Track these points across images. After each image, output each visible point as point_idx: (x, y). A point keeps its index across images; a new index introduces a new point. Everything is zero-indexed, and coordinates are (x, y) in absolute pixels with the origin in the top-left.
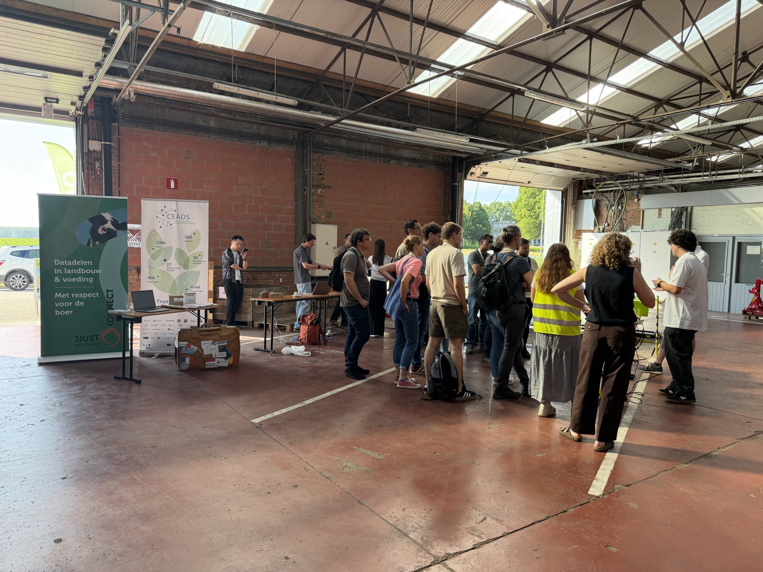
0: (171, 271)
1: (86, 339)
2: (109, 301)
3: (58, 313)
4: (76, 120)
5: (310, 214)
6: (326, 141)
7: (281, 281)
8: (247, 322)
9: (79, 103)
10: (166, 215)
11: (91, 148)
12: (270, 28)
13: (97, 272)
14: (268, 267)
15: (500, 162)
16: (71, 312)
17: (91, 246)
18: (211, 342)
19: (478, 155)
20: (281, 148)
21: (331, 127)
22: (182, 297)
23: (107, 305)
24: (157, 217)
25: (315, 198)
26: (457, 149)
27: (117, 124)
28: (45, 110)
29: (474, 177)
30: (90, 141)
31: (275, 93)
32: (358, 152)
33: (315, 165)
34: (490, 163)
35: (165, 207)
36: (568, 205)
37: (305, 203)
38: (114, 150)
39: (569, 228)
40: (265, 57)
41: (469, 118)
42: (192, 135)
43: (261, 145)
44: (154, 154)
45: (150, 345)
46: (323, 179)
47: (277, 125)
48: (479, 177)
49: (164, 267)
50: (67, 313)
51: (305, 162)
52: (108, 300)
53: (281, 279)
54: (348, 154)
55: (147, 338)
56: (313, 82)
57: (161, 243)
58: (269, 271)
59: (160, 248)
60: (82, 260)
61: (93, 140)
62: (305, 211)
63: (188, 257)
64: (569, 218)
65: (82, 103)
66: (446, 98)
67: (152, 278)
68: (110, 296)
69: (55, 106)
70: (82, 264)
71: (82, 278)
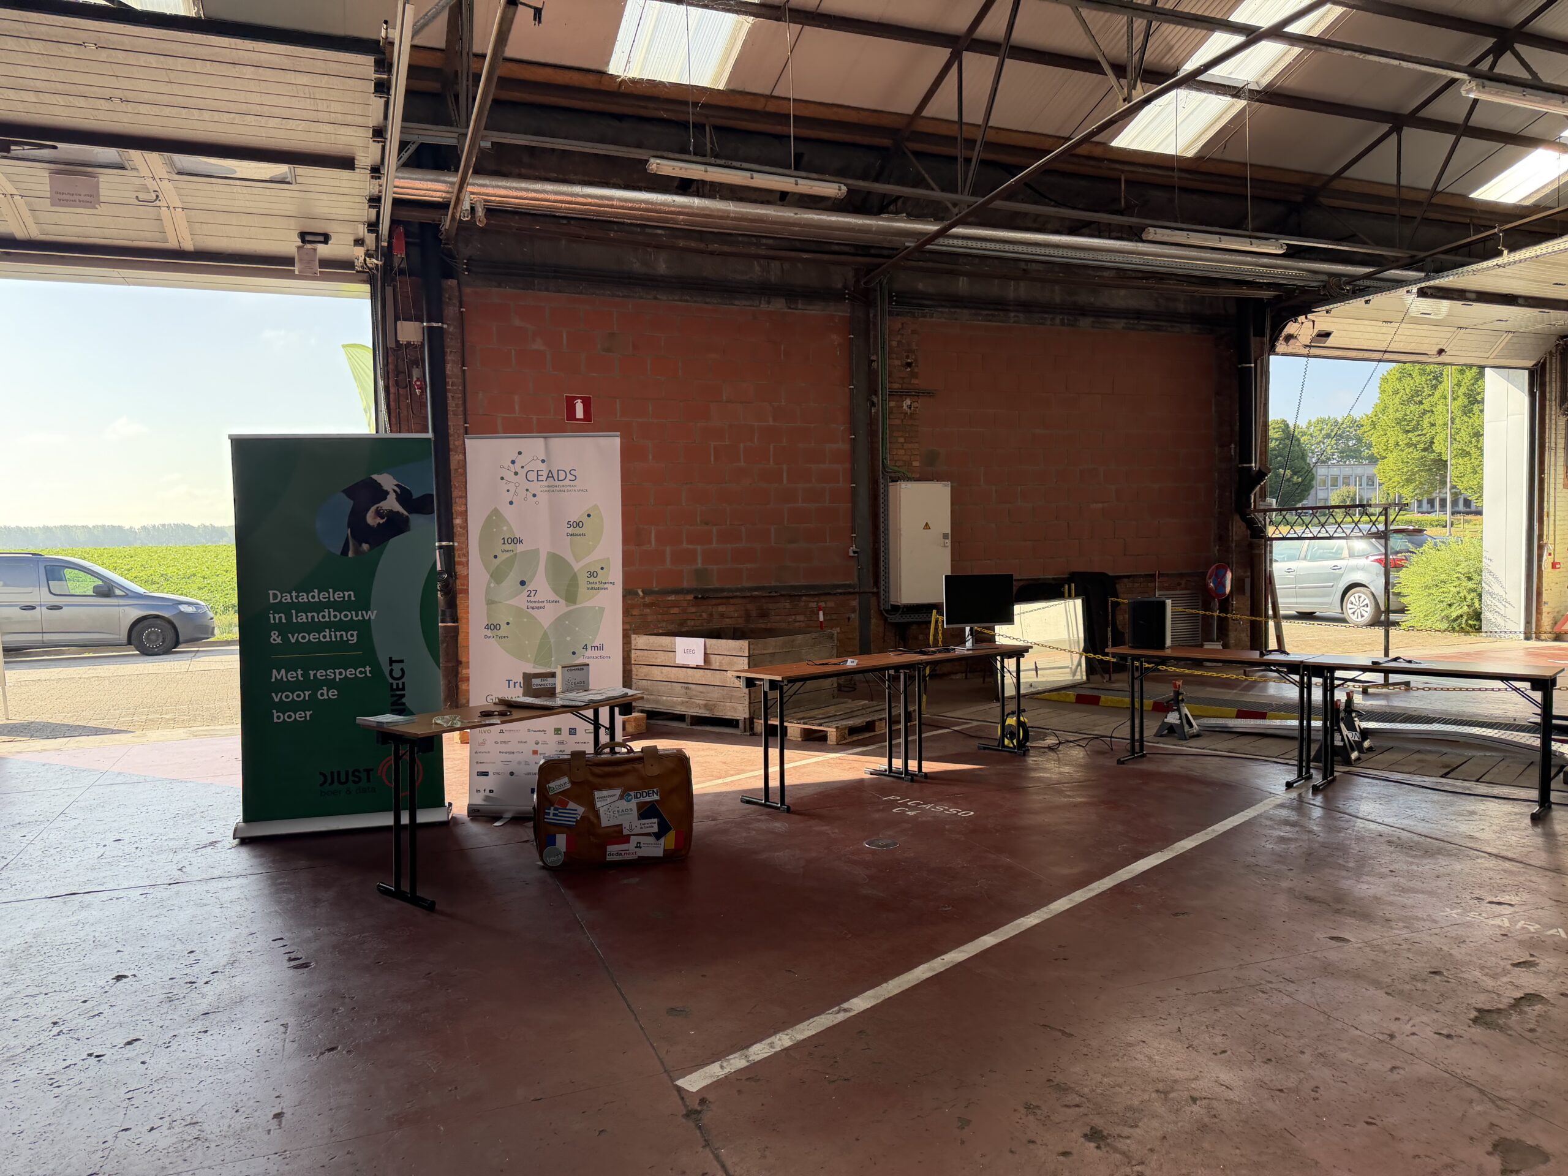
0: (538, 608)
1: (343, 779)
2: (395, 687)
3: (279, 717)
4: (371, 280)
5: (886, 459)
6: (920, 286)
7: (821, 618)
8: (737, 721)
9: (370, 239)
10: (522, 472)
11: (403, 338)
12: (778, 19)
13: (367, 618)
14: (791, 586)
15: (1367, 302)
16: (308, 713)
17: (350, 554)
18: (618, 792)
19: (1303, 290)
20: (815, 311)
21: (928, 247)
22: (553, 675)
23: (392, 696)
24: (502, 478)
25: (898, 422)
26: (1250, 279)
27: (455, 282)
28: (301, 260)
29: (1294, 346)
30: (399, 323)
31: (792, 172)
32: (999, 305)
33: (894, 344)
34: (1340, 309)
35: (520, 453)
36: (1547, 403)
37: (872, 434)
38: (451, 339)
39: (1553, 463)
40: (771, 97)
41: (1276, 201)
42: (618, 296)
43: (771, 308)
44: (538, 345)
45: (491, 791)
46: (914, 375)
47: (805, 256)
48: (1306, 346)
49: (520, 601)
50: (299, 716)
51: (872, 341)
52: (392, 684)
53: (821, 613)
54: (973, 311)
55: (485, 774)
56: (886, 149)
57: (513, 541)
58: (793, 594)
59: (511, 553)
60: (331, 590)
61: (404, 320)
62: (873, 452)
63: (575, 574)
64: (1553, 436)
65: (377, 238)
66: (1218, 156)
67: (495, 627)
68: (397, 673)
69: (323, 250)
70: (332, 599)
71: (332, 633)
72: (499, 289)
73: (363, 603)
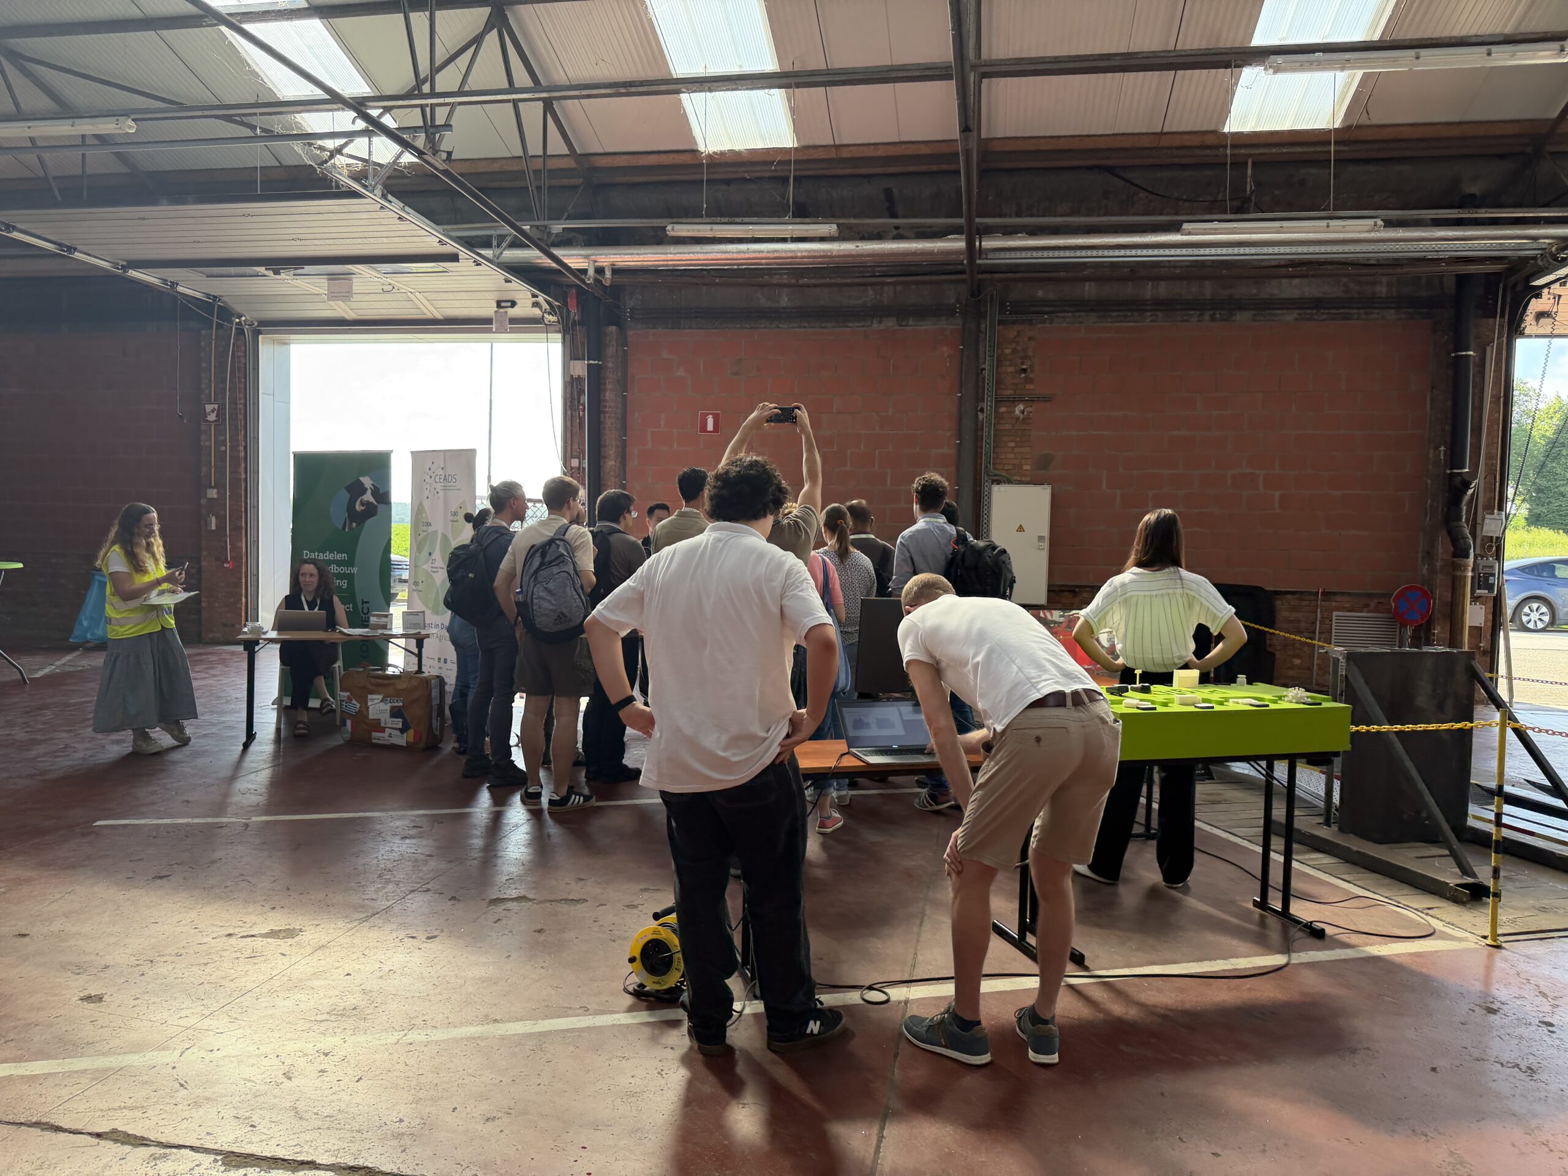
5: (988, 463)
11: (574, 373)
13: (352, 572)
17: (347, 530)
18: (381, 697)
20: (928, 326)
27: (618, 327)
28: (496, 321)
30: (574, 362)
32: (1135, 306)
37: (978, 440)
38: (611, 372)
40: (838, 146)
42: (746, 328)
43: (883, 327)
46: (1030, 381)
49: (429, 566)
51: (981, 350)
54: (1101, 314)
57: (427, 524)
59: (427, 533)
60: (338, 552)
62: (977, 456)
66: (1366, 122)
67: (417, 584)
69: (513, 312)
70: (336, 558)
72: (654, 330)
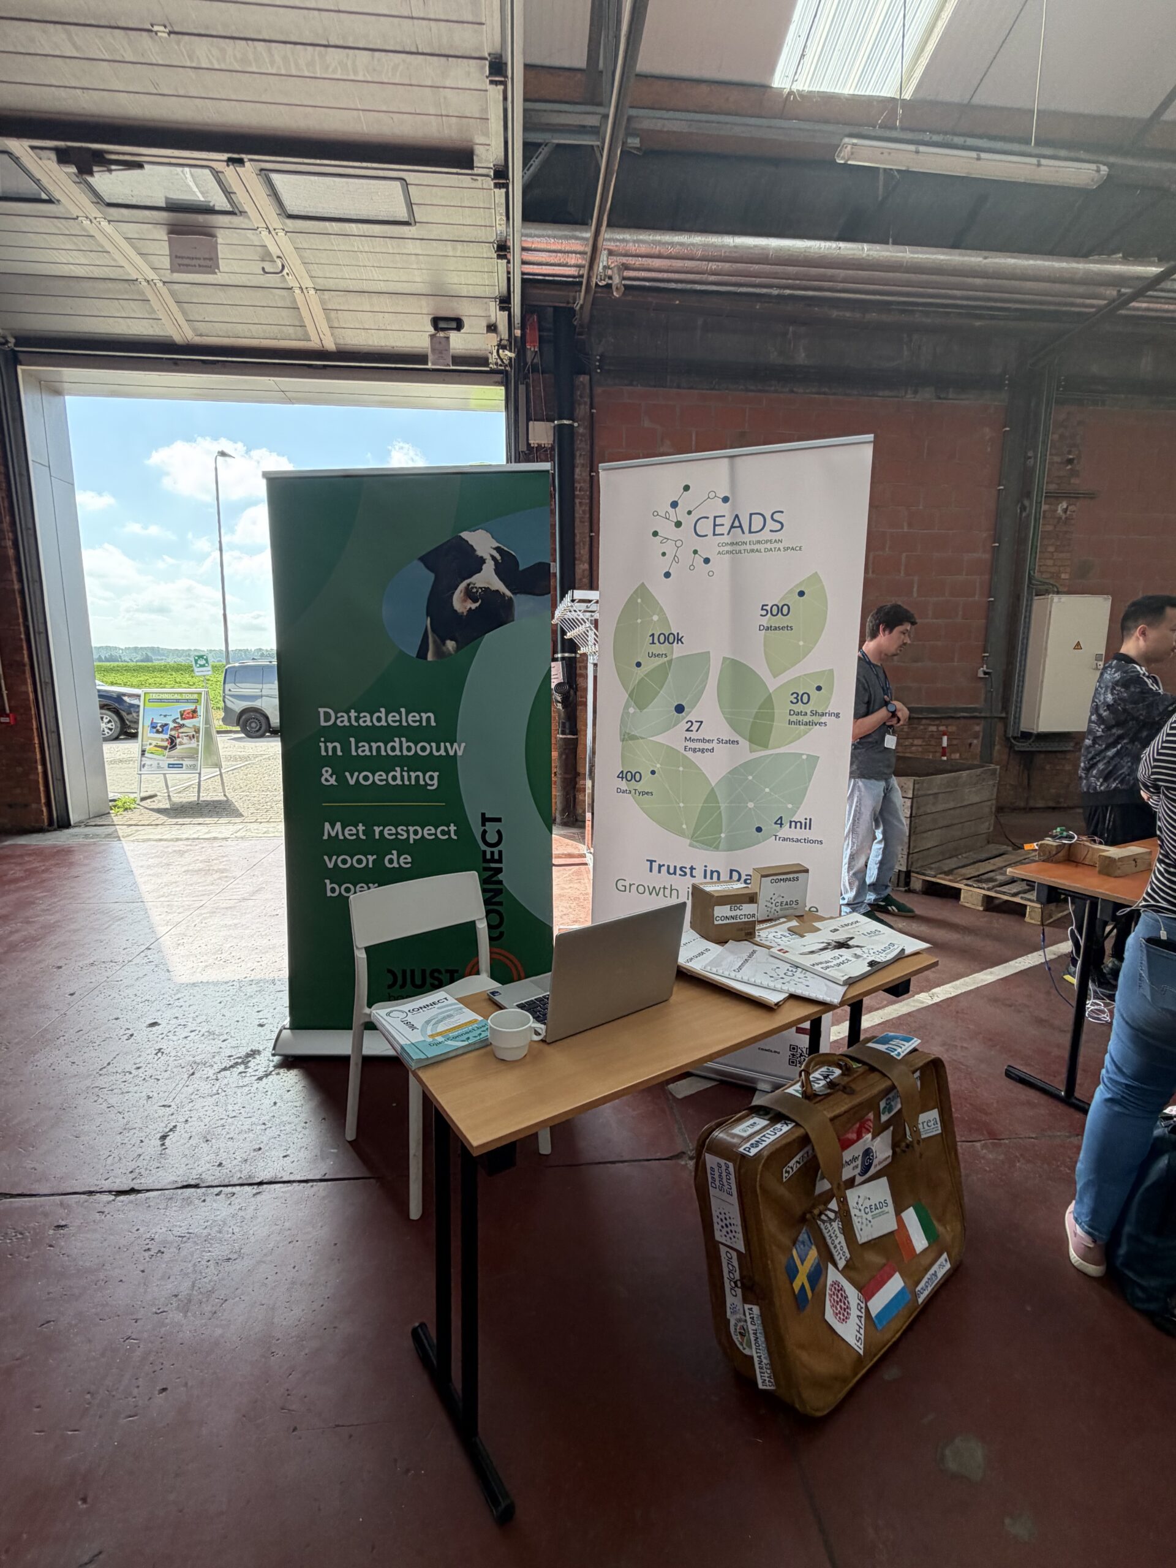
0: (703, 751)
1: (418, 982)
2: (488, 856)
3: (333, 890)
4: (505, 381)
5: (1033, 569)
9: (503, 321)
10: (688, 522)
11: (534, 441)
13: (451, 753)
17: (430, 657)
20: (969, 401)
25: (1049, 528)
27: (587, 377)
28: (433, 354)
30: (531, 423)
31: (1032, 149)
33: (1056, 437)
35: (687, 488)
37: (1020, 541)
38: (581, 440)
40: (966, 106)
42: (752, 391)
43: (918, 398)
46: (1074, 473)
49: (674, 738)
51: (1032, 433)
52: (484, 852)
53: (945, 739)
54: (1154, 398)
57: (667, 639)
59: (664, 660)
60: (403, 710)
61: (536, 420)
62: (1018, 561)
63: (770, 696)
65: (510, 319)
67: (633, 777)
68: (492, 838)
69: (456, 341)
70: (404, 724)
71: (405, 774)
72: (629, 388)
73: (446, 732)
